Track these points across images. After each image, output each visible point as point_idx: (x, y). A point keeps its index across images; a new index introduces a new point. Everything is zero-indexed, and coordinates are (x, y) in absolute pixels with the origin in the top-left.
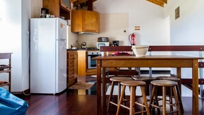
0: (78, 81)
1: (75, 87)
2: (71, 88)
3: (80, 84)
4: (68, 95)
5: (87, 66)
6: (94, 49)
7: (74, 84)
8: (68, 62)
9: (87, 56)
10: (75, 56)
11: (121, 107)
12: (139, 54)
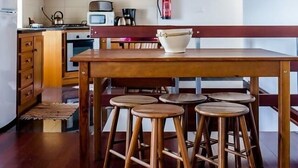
0: (44, 99)
1: (35, 114)
2: (27, 117)
3: (49, 107)
4: (19, 135)
5: (65, 66)
6: (82, 27)
7: (33, 106)
8: (19, 58)
9: (65, 42)
10: (37, 46)
11: (132, 161)
12: (171, 47)
